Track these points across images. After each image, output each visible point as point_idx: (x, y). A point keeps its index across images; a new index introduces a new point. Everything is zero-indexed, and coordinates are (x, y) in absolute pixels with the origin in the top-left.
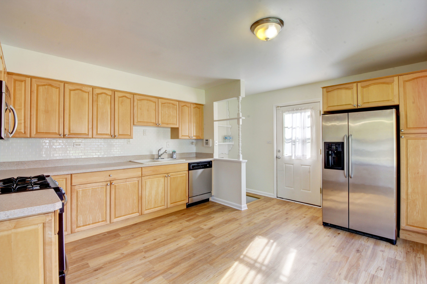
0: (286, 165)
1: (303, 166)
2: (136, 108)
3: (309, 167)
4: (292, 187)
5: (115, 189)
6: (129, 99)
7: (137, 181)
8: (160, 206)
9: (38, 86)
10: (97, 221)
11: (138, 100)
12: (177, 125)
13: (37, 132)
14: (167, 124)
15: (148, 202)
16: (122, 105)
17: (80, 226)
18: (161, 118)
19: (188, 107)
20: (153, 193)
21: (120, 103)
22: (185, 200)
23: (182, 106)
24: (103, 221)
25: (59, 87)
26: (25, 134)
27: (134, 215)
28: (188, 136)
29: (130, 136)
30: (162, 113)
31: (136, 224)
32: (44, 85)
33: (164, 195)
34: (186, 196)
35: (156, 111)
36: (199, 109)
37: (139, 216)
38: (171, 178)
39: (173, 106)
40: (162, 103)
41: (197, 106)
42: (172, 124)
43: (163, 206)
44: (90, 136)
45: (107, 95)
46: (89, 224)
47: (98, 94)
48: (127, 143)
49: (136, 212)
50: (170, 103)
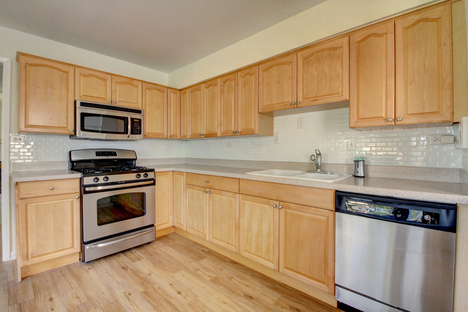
5: (212, 200)
6: (252, 75)
7: (234, 198)
8: (265, 259)
9: (191, 94)
10: (200, 231)
11: (263, 71)
12: (342, 95)
13: (191, 134)
14: (315, 100)
15: (247, 239)
16: (245, 87)
17: (190, 228)
18: (303, 90)
19: (382, 36)
20: (255, 228)
21: (243, 85)
22: (323, 283)
23: (360, 42)
24: (203, 233)
25: (200, 90)
26: (187, 136)
27: (230, 247)
28: (382, 117)
29: (254, 130)
30: (303, 78)
31: (236, 263)
32: (193, 91)
33: (273, 242)
34: (328, 275)
35: (292, 79)
36: (436, 23)
37: (235, 252)
38: (286, 213)
39: (332, 52)
40: (305, 59)
41: (424, 17)
42: (329, 95)
43: (270, 261)
44: (219, 135)
45: (231, 81)
46: (194, 230)
47: (224, 82)
48: (274, 141)
49: (232, 245)
50: (323, 50)
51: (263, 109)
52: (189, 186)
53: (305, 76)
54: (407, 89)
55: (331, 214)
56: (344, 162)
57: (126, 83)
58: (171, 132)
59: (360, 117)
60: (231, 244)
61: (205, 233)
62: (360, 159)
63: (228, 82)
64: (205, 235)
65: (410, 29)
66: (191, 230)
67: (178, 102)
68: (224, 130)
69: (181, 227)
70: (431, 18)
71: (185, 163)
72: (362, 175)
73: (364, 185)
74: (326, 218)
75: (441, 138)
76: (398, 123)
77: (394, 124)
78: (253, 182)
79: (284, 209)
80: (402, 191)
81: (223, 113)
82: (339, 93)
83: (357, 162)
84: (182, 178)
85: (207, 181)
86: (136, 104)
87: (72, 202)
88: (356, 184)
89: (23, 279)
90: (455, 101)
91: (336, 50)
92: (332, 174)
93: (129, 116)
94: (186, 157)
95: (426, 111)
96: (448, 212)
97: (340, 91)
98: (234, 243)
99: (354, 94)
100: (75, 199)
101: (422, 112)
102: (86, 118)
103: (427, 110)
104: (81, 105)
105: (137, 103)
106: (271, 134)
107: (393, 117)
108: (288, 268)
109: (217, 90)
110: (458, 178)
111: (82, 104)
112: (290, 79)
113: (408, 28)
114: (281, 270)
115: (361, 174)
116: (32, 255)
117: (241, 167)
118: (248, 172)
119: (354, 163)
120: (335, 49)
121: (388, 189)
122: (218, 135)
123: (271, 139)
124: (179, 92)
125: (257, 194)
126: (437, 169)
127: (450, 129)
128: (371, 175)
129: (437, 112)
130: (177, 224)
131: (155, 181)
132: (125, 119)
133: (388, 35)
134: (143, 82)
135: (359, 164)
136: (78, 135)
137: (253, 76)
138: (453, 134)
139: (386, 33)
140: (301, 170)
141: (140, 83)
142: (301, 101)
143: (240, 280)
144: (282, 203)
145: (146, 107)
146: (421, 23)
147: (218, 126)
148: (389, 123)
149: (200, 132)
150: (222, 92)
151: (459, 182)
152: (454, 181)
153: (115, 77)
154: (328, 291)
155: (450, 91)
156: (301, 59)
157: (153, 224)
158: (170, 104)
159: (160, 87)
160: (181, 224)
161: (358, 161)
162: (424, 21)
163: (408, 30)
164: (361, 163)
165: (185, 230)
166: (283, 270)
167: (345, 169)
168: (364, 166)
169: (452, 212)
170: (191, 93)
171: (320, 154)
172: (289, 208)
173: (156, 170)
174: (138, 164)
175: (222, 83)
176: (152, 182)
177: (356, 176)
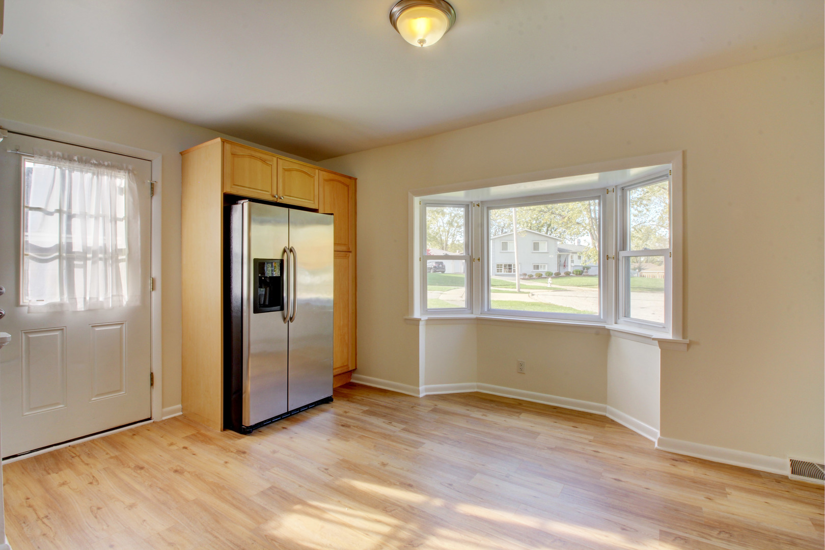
0: (31, 336)
1: (97, 329)
3: (119, 327)
4: (57, 404)
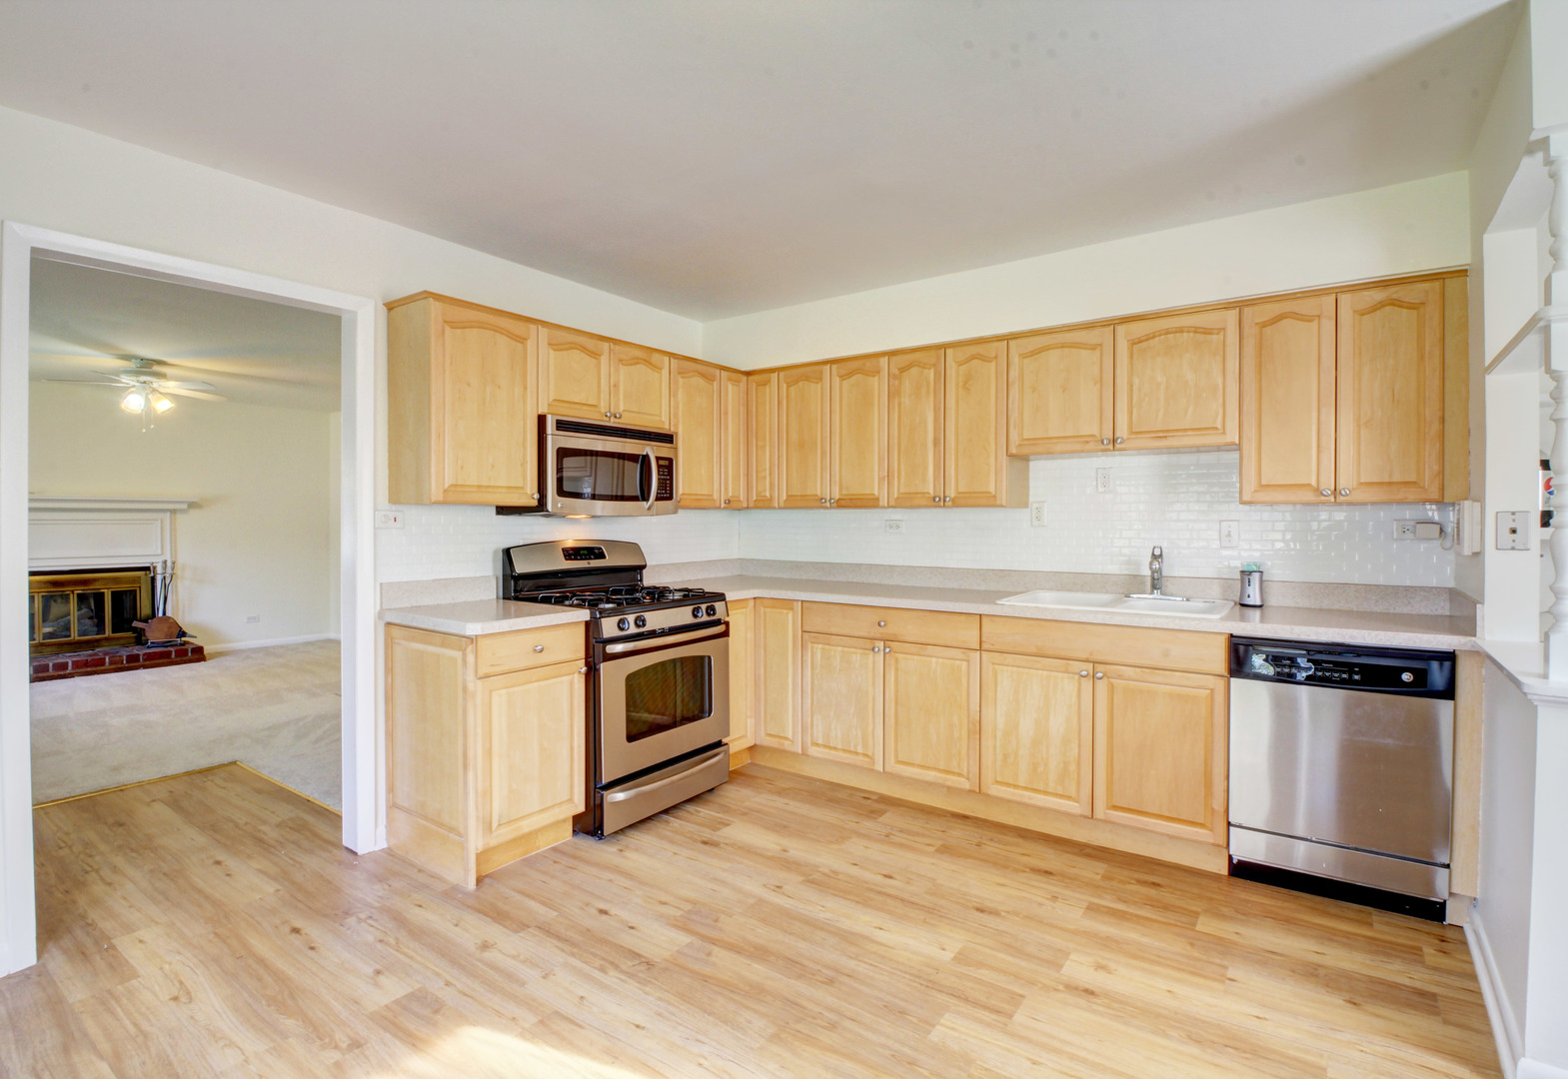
2: (1015, 391)
5: (897, 669)
6: (990, 362)
7: (965, 663)
8: (1057, 795)
9: (788, 387)
10: (852, 749)
11: (1024, 356)
12: (1224, 433)
13: (788, 496)
14: (1161, 437)
15: (1004, 755)
16: (968, 389)
17: (817, 745)
18: (1131, 413)
19: (1311, 321)
20: (1027, 727)
21: (961, 384)
22: (1202, 825)
23: (1264, 325)
24: (866, 755)
25: (821, 379)
26: (771, 499)
27: (952, 781)
28: (1309, 485)
29: (995, 496)
30: (1131, 385)
31: (965, 817)
32: (796, 382)
33: (1076, 755)
34: (1212, 809)
35: (1101, 385)
36: (1415, 312)
37: (970, 791)
38: (1112, 689)
39: (1200, 337)
40: (1134, 343)
41: (1394, 296)
42: (1193, 430)
43: (1069, 798)
44: (884, 502)
45: (924, 368)
46: (835, 749)
47: (902, 370)
48: (1031, 520)
49: (959, 775)
50: (1180, 330)
51: (1020, 445)
52: (815, 637)
53: (1136, 381)
54: (1359, 433)
55: (1220, 684)
56: (1210, 573)
57: (635, 361)
58: (726, 489)
59: (1264, 482)
60: (956, 770)
61: (870, 754)
62: (1255, 569)
63: (915, 370)
64: (871, 758)
65: (1366, 316)
66: (821, 749)
67: (741, 408)
68: (902, 491)
69: (787, 745)
70: (1407, 300)
71: (739, 573)
72: (1258, 603)
73: (1263, 620)
74: (1209, 691)
75: (1415, 527)
76: (1341, 499)
77: (1333, 500)
78: (1025, 622)
79: (1105, 679)
80: (1364, 631)
81: (896, 446)
82: (1216, 428)
83: (1246, 574)
84: (790, 615)
85: (883, 624)
86: (657, 418)
87: (572, 683)
88: (1243, 619)
89: (479, 881)
90: (1446, 463)
91: (1211, 334)
92: (1188, 600)
93: (652, 450)
94: (740, 557)
95: (1394, 480)
96: (1441, 665)
97: (1219, 425)
98: (965, 770)
99: (1250, 432)
100: (576, 675)
101: (1387, 480)
102: (568, 462)
103: (1397, 478)
104: (557, 427)
105: (660, 416)
106: (1024, 504)
107: (1333, 488)
108: (1115, 808)
109: (879, 386)
110: (1447, 606)
111: (562, 425)
112: (1095, 384)
113: (1363, 313)
114: (1100, 813)
115: (1255, 601)
116: (499, 821)
117: (932, 586)
118: (1000, 598)
119: (1238, 576)
120: (1207, 331)
121: (1337, 630)
122: (881, 504)
123: (1023, 515)
124: (744, 378)
125: (1033, 650)
126: (1407, 588)
127: (1431, 510)
128: (1273, 601)
129: (1415, 483)
130: (768, 738)
131: (727, 624)
132: (645, 460)
133: (1324, 321)
134: (671, 355)
135: (1251, 578)
136: (549, 508)
137: (993, 364)
138: (1436, 518)
139: (1319, 316)
140: (1107, 592)
141: (666, 359)
142: (1125, 437)
143: (1001, 846)
144: (1099, 667)
145: (676, 425)
146: (1388, 308)
147: (881, 479)
148: (1323, 498)
149: (819, 493)
150: (893, 393)
151: (1448, 614)
152: (1440, 612)
153: (617, 347)
154: (1212, 841)
155: (1438, 445)
156: (1126, 342)
157: (720, 741)
158: (726, 413)
159: (705, 368)
160: (786, 739)
161: (1250, 573)
162: (1394, 305)
163: (1363, 317)
164: (1256, 577)
165: (800, 752)
166: (1105, 813)
167: (1215, 591)
168: (1262, 581)
169: (1447, 664)
170: (784, 386)
171: (1161, 556)
172: (1120, 677)
173: (729, 597)
174: (649, 579)
175: (896, 372)
176: (720, 629)
177: (1243, 605)
